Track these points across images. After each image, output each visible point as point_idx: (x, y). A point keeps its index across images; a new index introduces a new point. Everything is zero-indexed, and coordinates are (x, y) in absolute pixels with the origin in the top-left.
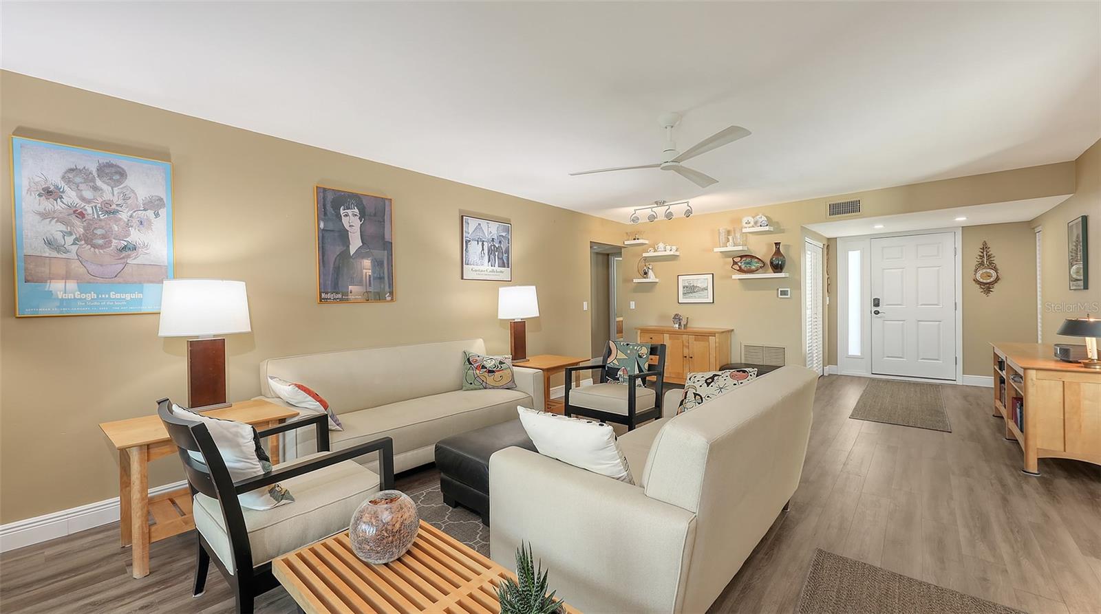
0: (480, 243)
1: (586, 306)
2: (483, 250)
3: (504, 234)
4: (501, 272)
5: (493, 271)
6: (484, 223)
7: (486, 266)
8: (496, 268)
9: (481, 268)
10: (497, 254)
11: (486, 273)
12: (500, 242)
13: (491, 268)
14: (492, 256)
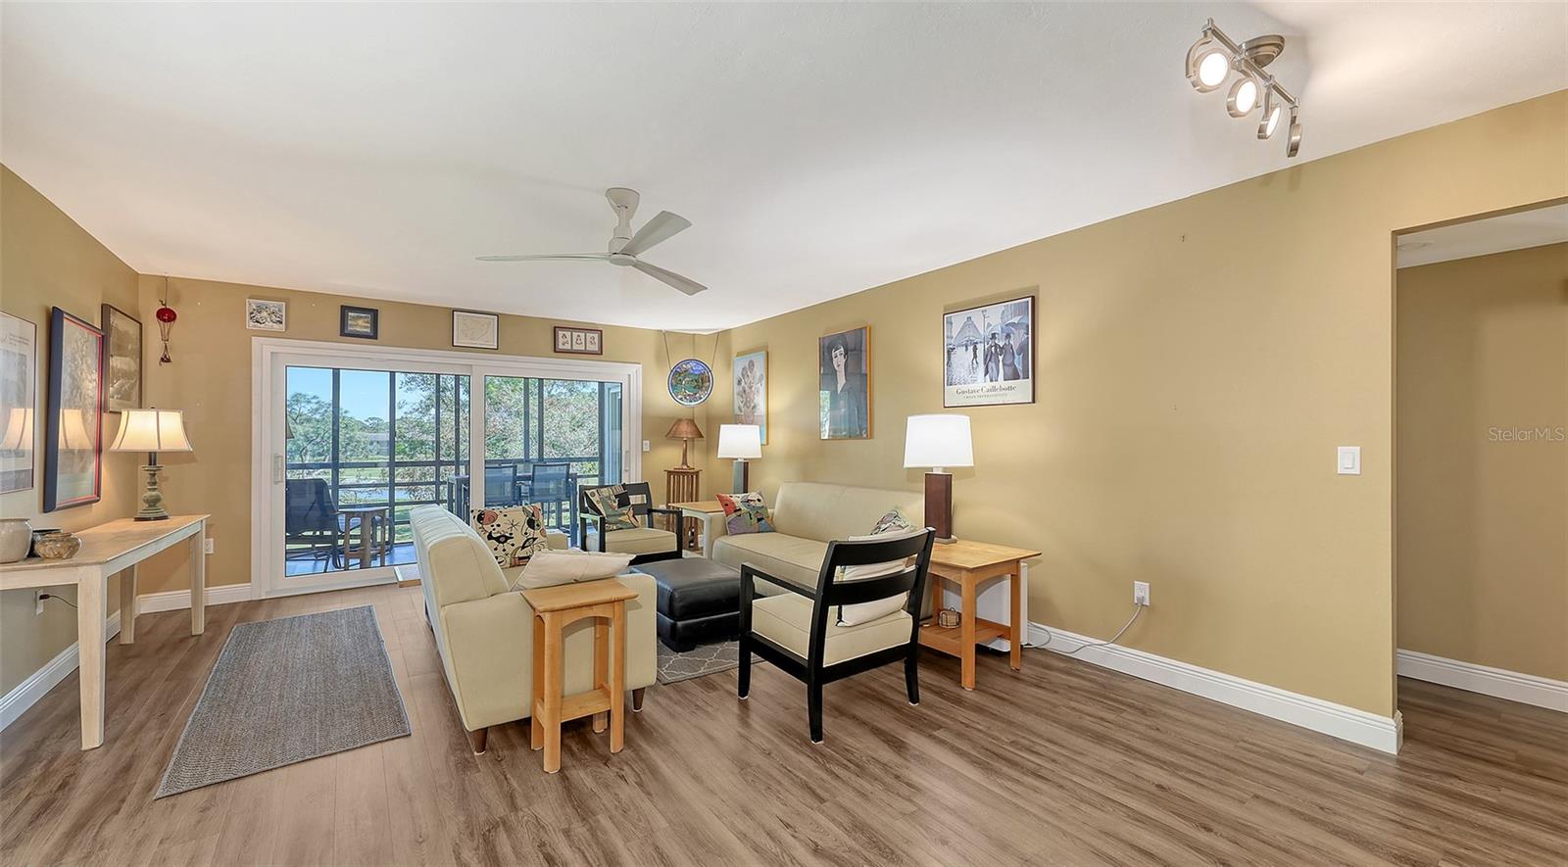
0: (971, 348)
1: (1348, 460)
2: (975, 356)
3: (1016, 320)
4: (1010, 388)
5: (994, 389)
6: (976, 315)
7: (981, 382)
8: (1001, 382)
9: (972, 387)
10: (1001, 358)
11: (981, 393)
12: (1008, 336)
13: (989, 385)
14: (992, 365)
